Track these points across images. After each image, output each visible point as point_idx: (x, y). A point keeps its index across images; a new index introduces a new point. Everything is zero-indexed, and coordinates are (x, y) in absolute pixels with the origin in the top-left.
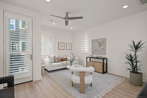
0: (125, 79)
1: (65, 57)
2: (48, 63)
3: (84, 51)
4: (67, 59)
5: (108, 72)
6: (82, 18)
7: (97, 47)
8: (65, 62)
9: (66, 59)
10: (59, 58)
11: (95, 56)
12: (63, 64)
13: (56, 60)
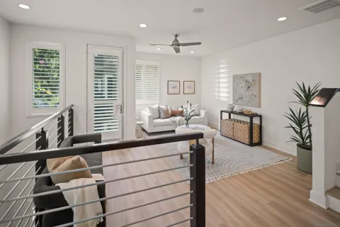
0: (291, 159)
1: (180, 109)
2: (147, 119)
3: (219, 96)
4: (182, 112)
5: (263, 144)
6: (200, 43)
7: (243, 91)
8: (178, 118)
9: (181, 114)
10: (168, 110)
11: (236, 109)
12: (174, 122)
13: (161, 114)
